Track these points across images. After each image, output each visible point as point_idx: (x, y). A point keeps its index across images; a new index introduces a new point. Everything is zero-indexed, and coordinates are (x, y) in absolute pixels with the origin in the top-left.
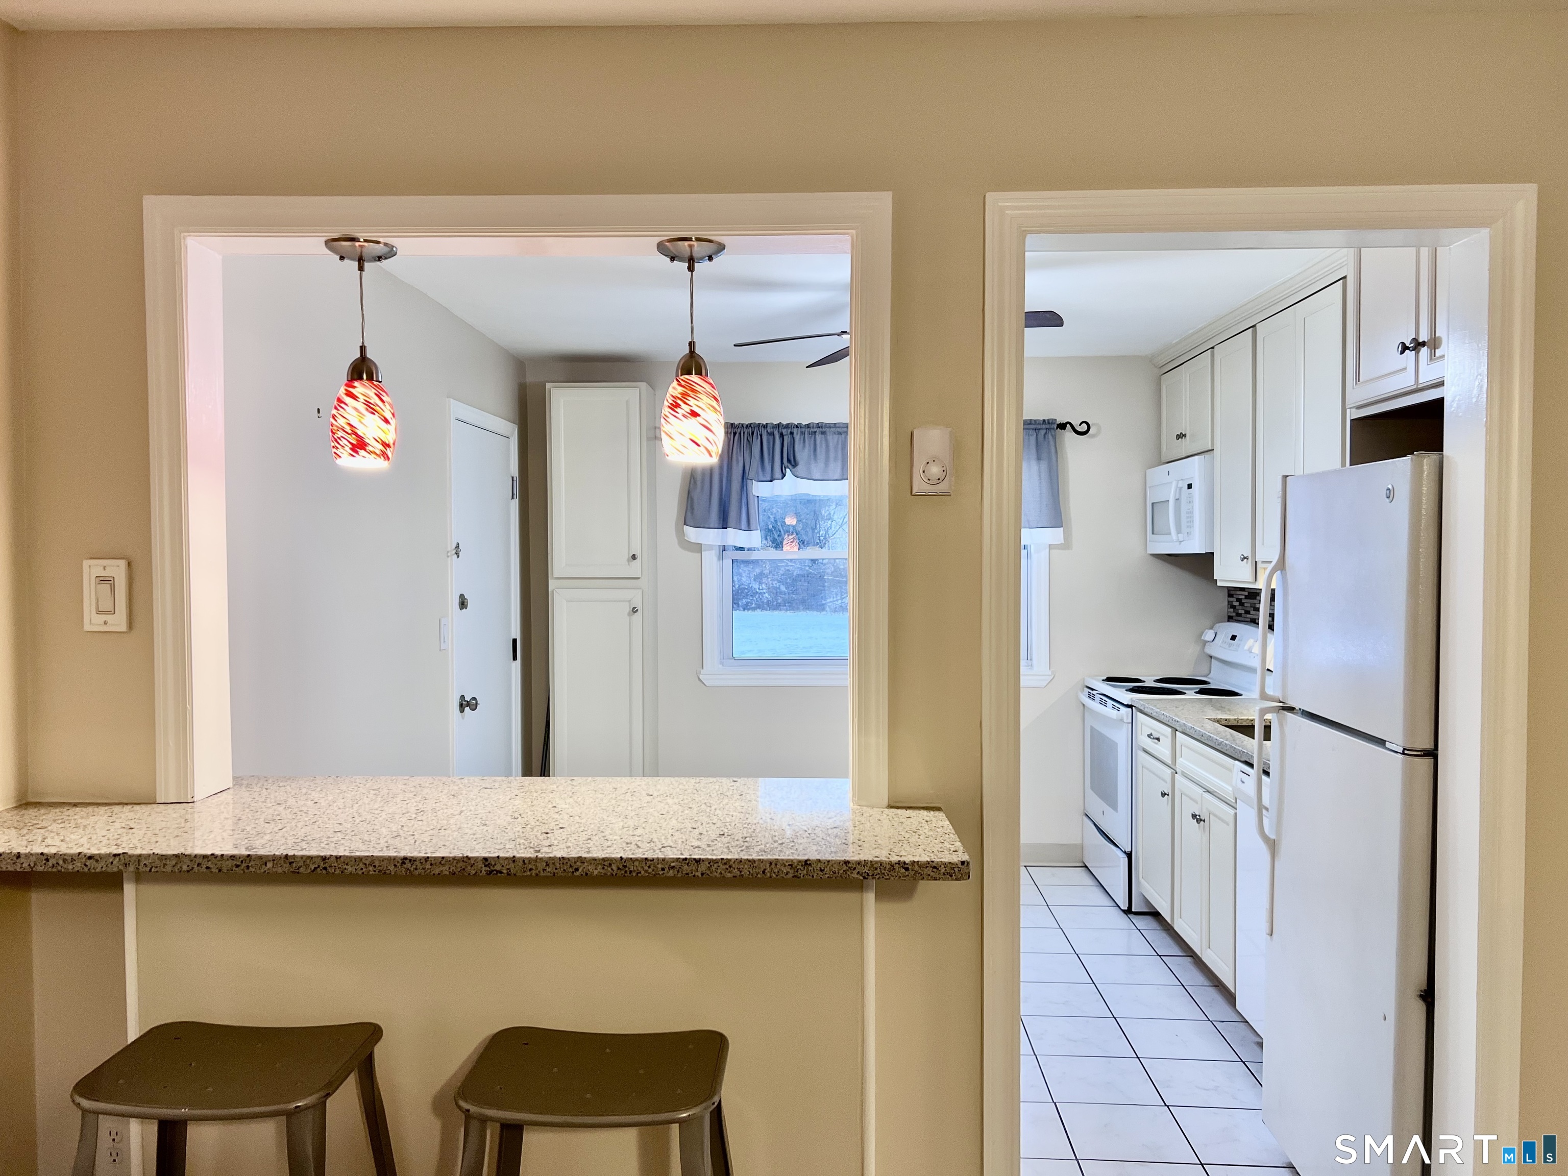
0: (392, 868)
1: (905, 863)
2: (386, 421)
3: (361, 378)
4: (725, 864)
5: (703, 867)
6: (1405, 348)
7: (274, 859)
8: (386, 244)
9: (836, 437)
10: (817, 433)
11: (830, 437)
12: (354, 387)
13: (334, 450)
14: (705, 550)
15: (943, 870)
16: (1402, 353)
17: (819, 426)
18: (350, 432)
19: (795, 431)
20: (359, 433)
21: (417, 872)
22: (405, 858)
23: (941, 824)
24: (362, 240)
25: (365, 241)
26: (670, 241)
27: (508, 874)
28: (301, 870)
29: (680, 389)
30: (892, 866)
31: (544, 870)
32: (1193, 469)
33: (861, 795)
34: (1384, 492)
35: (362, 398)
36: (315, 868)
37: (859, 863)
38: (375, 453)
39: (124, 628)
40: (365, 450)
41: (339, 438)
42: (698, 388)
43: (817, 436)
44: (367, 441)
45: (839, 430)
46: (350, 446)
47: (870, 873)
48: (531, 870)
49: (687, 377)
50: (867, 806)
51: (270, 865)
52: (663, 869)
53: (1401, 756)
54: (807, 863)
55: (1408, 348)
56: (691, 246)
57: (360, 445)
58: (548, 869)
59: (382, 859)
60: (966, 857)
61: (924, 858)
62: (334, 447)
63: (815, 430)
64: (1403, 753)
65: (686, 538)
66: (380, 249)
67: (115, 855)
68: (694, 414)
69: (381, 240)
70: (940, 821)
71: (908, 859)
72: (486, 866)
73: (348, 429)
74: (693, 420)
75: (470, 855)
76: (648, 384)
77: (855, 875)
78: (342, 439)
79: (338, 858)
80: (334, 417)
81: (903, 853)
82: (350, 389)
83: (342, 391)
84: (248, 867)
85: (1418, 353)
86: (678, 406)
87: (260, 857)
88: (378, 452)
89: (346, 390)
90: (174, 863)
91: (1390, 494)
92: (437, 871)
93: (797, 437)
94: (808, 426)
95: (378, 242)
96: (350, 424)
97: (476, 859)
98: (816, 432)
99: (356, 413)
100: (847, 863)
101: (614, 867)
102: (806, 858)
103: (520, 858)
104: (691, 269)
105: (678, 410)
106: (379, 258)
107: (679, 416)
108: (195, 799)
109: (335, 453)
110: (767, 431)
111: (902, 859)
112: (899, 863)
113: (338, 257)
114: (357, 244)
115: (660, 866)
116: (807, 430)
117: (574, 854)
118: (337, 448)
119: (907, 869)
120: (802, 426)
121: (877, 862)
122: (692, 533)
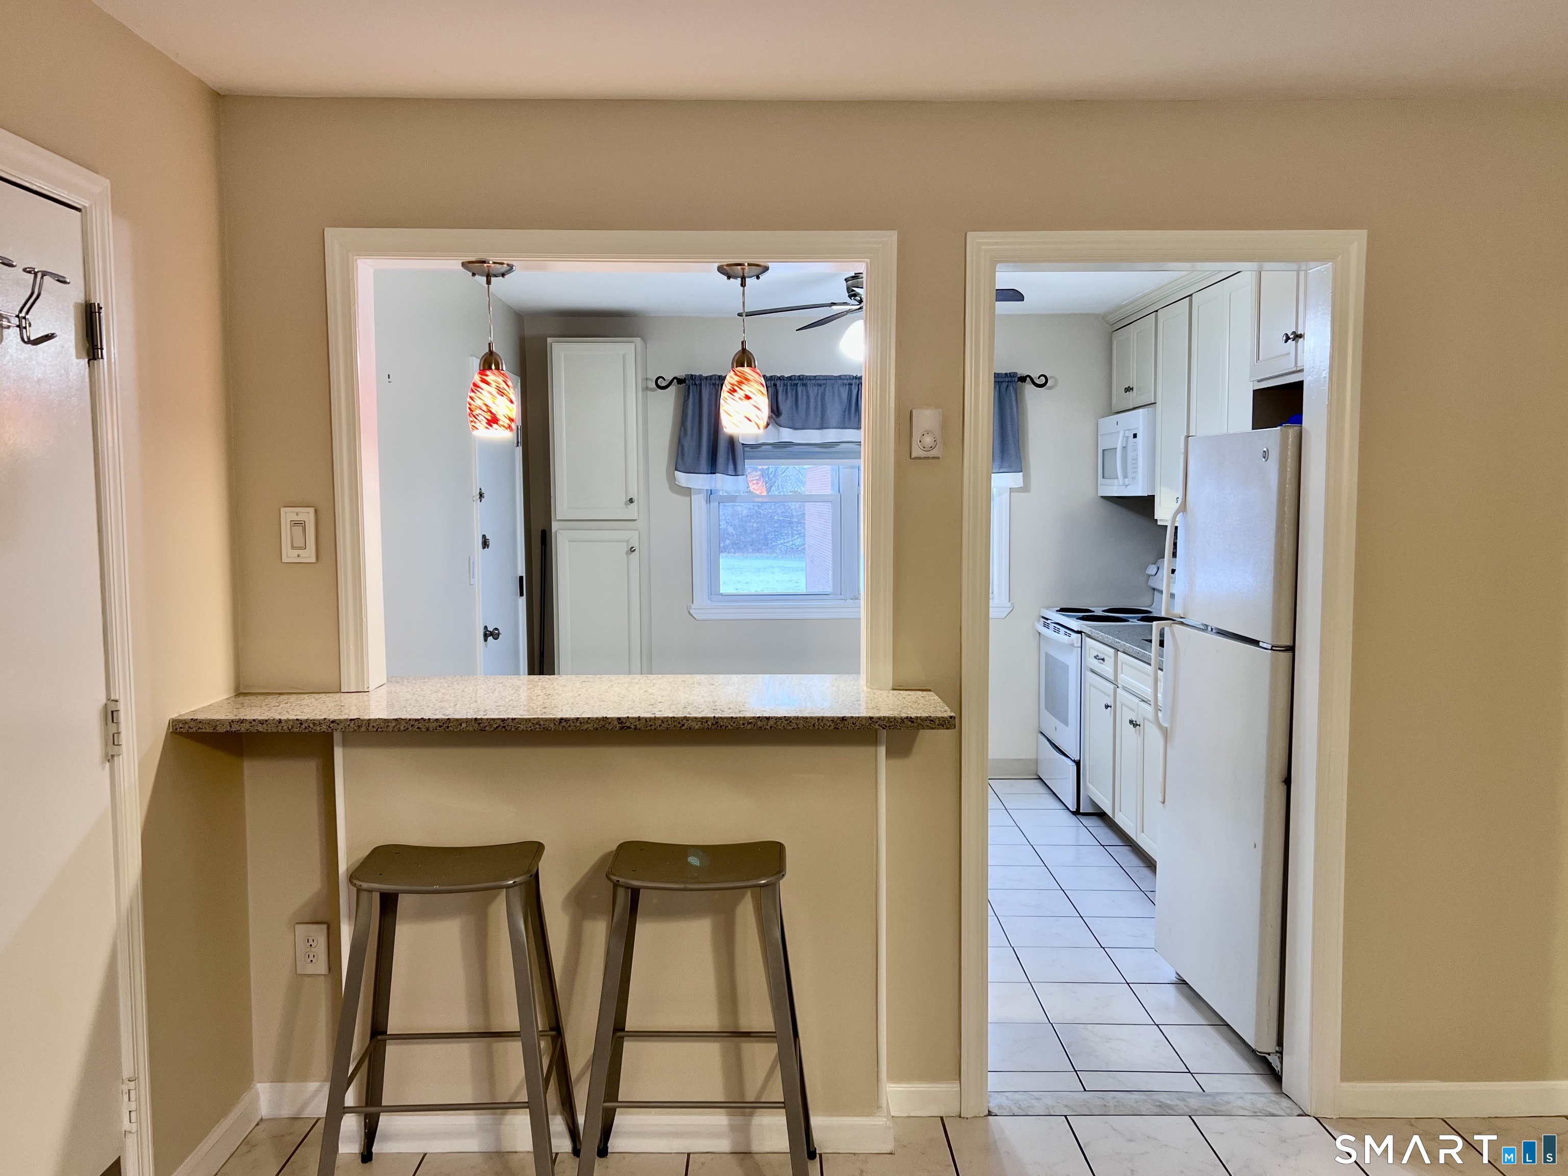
0: (552, 725)
1: (911, 718)
2: (512, 402)
3: (490, 368)
4: (787, 720)
5: (771, 723)
6: (1288, 338)
7: (467, 721)
8: (508, 265)
9: (816, 388)
10: (799, 385)
11: (810, 390)
12: (487, 375)
13: (473, 424)
14: (694, 494)
15: (937, 722)
16: (1286, 341)
17: (801, 378)
18: (486, 410)
19: (778, 383)
20: (493, 411)
21: (570, 729)
22: (562, 719)
23: (932, 698)
24: (491, 262)
25: (494, 263)
26: (727, 265)
27: (635, 729)
28: (487, 728)
29: (737, 378)
30: (903, 720)
31: (660, 726)
32: (1138, 420)
33: (873, 682)
34: (1261, 454)
35: (494, 384)
36: (497, 727)
37: (879, 718)
38: (504, 426)
39: (313, 560)
40: (497, 424)
41: (478, 415)
42: (749, 377)
43: (799, 388)
44: (498, 417)
45: (819, 382)
46: (486, 421)
47: (888, 725)
48: (651, 725)
49: (741, 368)
50: (877, 689)
51: (464, 725)
52: (744, 724)
53: (1270, 651)
54: (843, 719)
55: (1289, 338)
56: (743, 269)
57: (493, 420)
58: (663, 725)
59: (546, 720)
60: (952, 714)
61: (925, 715)
62: (472, 422)
63: (797, 382)
64: (1272, 649)
65: (677, 483)
66: (505, 268)
67: (351, 720)
68: (748, 397)
69: (505, 262)
70: (933, 697)
71: (913, 716)
72: (619, 723)
73: (484, 408)
74: (747, 402)
75: (608, 716)
76: (641, 338)
77: (877, 727)
78: (479, 415)
79: (513, 719)
80: (471, 398)
81: (909, 713)
82: (484, 377)
83: (477, 378)
84: (448, 727)
85: (1297, 342)
86: (735, 391)
87: (457, 720)
88: (506, 426)
89: (481, 378)
90: (394, 724)
91: (1265, 455)
92: (585, 727)
93: (780, 390)
94: (790, 378)
95: (502, 264)
96: (486, 405)
97: (612, 719)
98: (798, 383)
99: (490, 396)
100: (871, 718)
101: (710, 723)
102: (843, 715)
103: (643, 718)
104: (743, 285)
105: (735, 394)
106: (503, 275)
107: (736, 398)
108: (370, 689)
109: (473, 426)
111: (909, 716)
112: (907, 718)
113: (471, 274)
114: (485, 265)
115: (741, 722)
116: (789, 383)
117: (680, 715)
118: (475, 422)
119: (913, 722)
120: (785, 378)
121: (891, 718)
122: (683, 478)
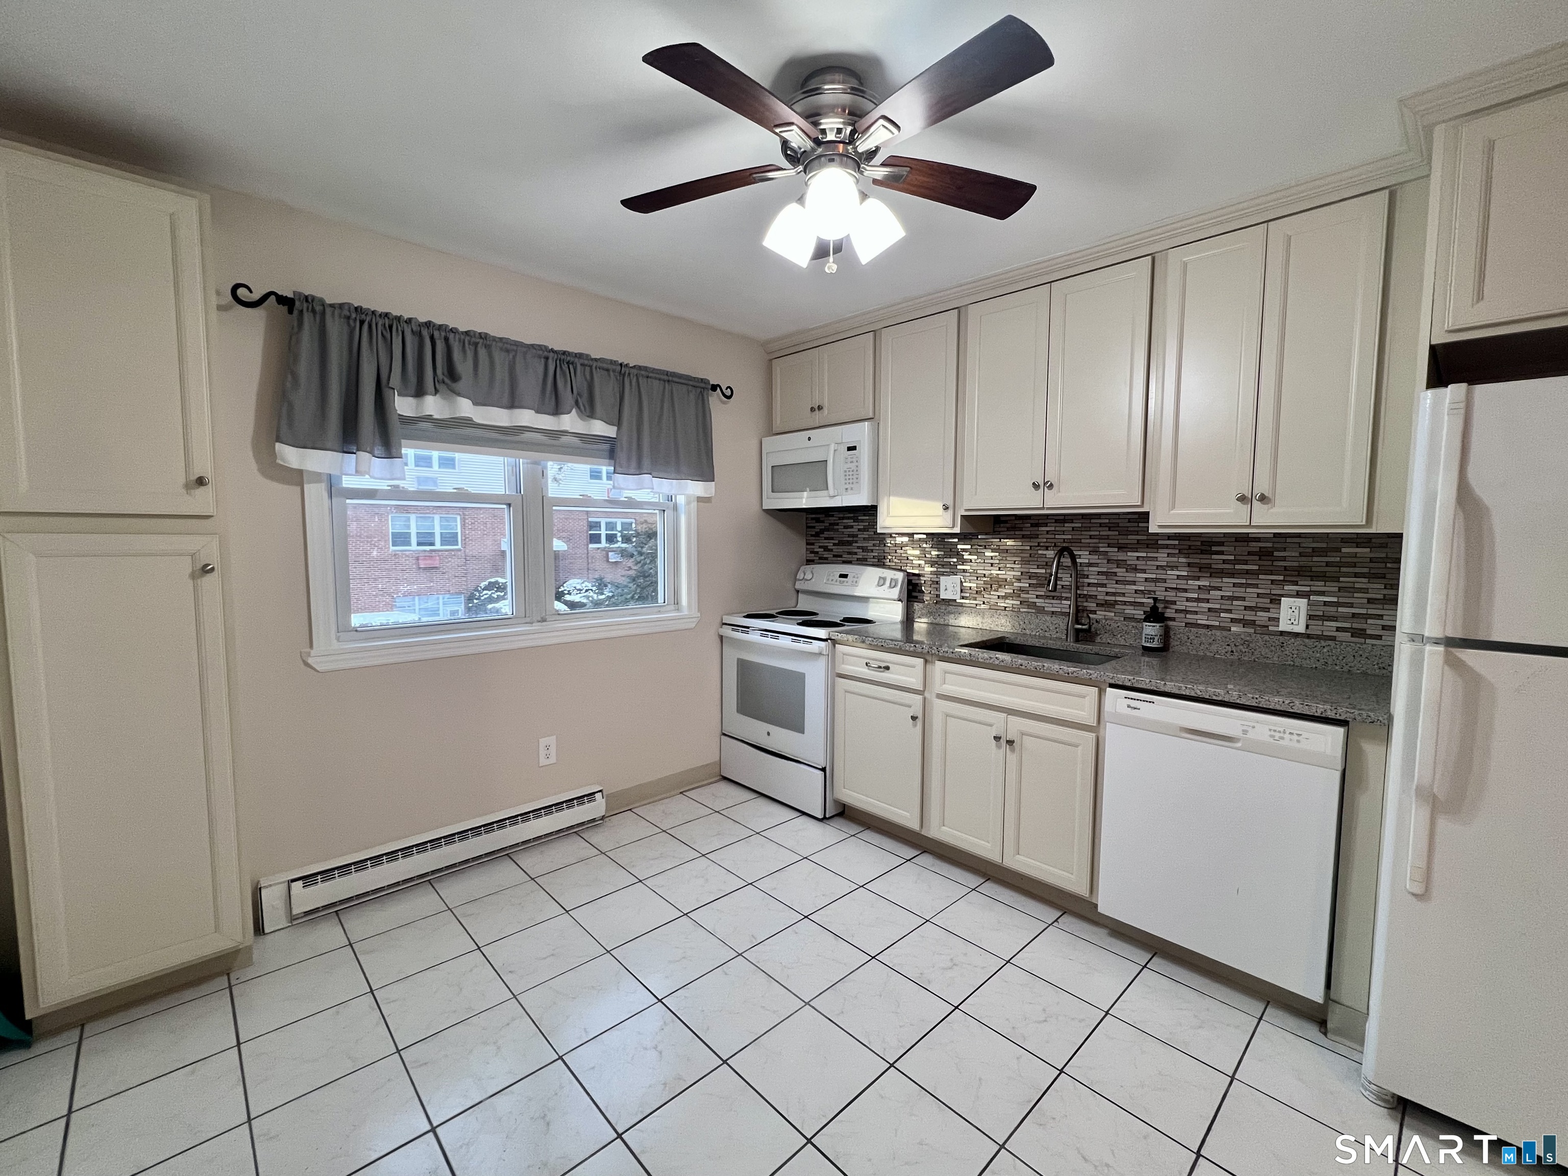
9: (502, 353)
11: (495, 354)
14: (309, 483)
17: (484, 336)
19: (451, 336)
43: (479, 350)
45: (507, 346)
63: (478, 340)
65: (279, 461)
93: (454, 345)
94: (467, 333)
98: (479, 343)
110: (412, 329)
116: (467, 338)
120: (459, 332)
122: (290, 456)
